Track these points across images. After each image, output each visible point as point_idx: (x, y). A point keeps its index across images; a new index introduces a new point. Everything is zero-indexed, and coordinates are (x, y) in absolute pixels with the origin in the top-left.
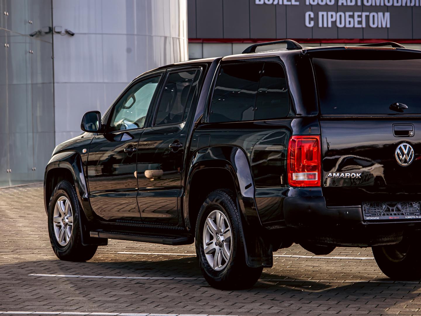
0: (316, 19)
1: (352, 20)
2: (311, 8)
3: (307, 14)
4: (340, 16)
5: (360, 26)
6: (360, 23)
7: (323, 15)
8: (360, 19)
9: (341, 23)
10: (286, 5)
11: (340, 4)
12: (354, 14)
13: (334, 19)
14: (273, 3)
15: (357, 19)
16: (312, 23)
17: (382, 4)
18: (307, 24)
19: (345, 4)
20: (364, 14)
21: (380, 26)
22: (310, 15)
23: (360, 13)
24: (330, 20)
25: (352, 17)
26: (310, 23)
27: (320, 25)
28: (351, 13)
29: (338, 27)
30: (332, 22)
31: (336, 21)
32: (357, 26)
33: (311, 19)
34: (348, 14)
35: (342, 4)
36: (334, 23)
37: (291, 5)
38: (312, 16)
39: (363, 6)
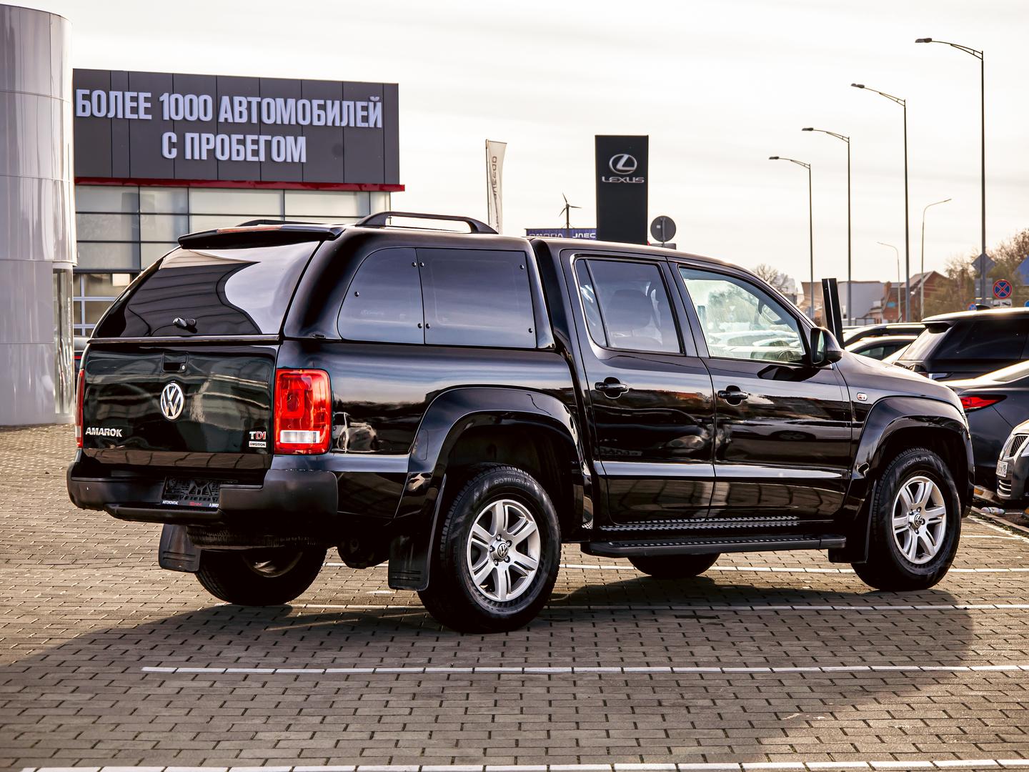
0: (180, 145)
1: (241, 148)
2: (172, 125)
3: (166, 136)
4: (223, 140)
5: (256, 159)
6: (256, 153)
7: (192, 139)
8: (255, 147)
9: (223, 154)
10: (129, 119)
11: (222, 120)
12: (245, 137)
13: (211, 146)
14: (106, 115)
15: (250, 147)
16: (174, 151)
17: (293, 122)
18: (166, 153)
19: (230, 120)
20: (263, 138)
21: (289, 160)
22: (170, 138)
23: (255, 137)
24: (205, 147)
25: (242, 142)
26: (170, 152)
27: (188, 156)
28: (241, 137)
29: (218, 160)
30: (208, 150)
31: (215, 149)
32: (250, 158)
33: (172, 145)
34: (235, 137)
35: (226, 119)
36: (211, 152)
37: (139, 119)
38: (174, 139)
39: (262, 124)
